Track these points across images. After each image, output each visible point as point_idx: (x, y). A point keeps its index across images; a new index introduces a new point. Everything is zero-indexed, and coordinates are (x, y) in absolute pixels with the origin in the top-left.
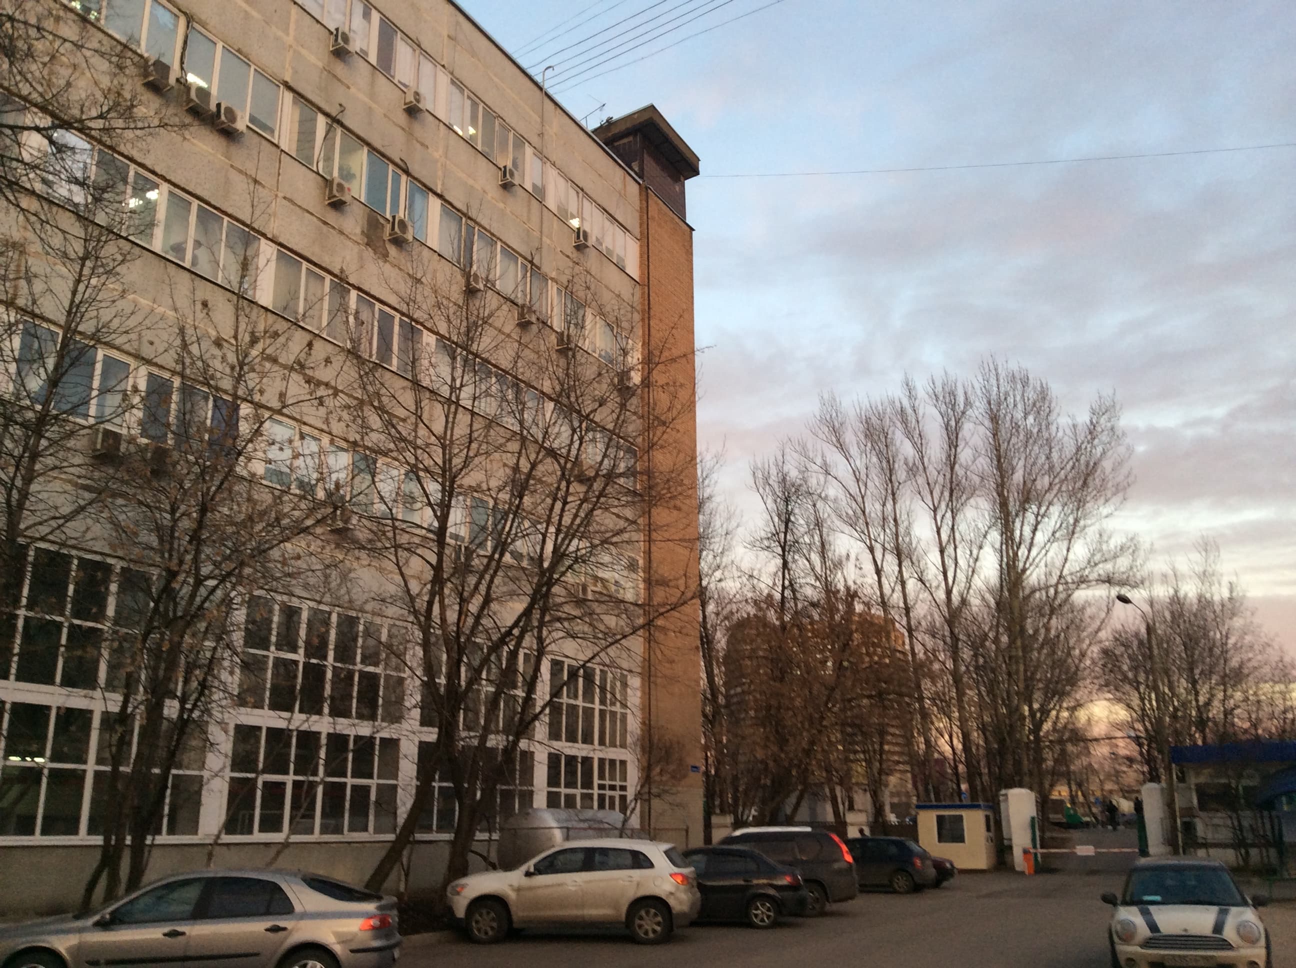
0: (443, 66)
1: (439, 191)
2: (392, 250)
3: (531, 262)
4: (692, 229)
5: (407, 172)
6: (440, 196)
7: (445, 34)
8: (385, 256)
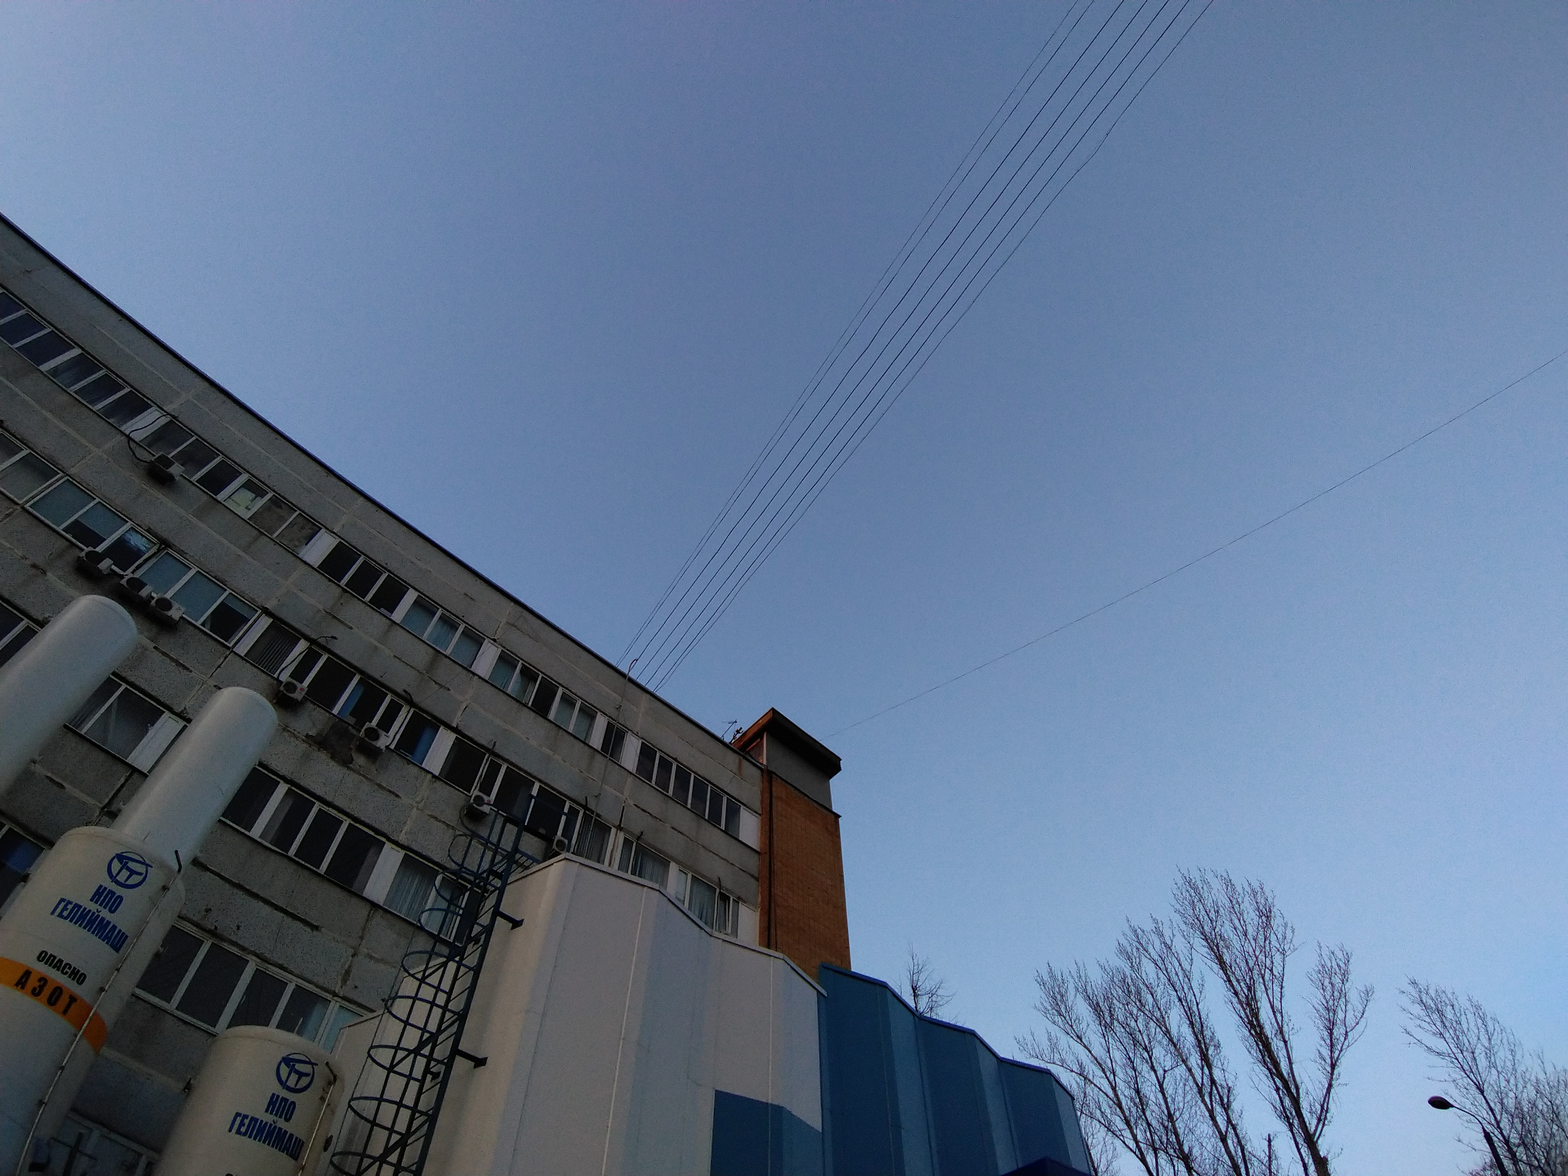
0: (494, 640)
1: (454, 725)
2: (360, 760)
3: (585, 807)
4: (840, 816)
5: (411, 703)
6: (455, 730)
7: (504, 621)
8: (346, 763)
